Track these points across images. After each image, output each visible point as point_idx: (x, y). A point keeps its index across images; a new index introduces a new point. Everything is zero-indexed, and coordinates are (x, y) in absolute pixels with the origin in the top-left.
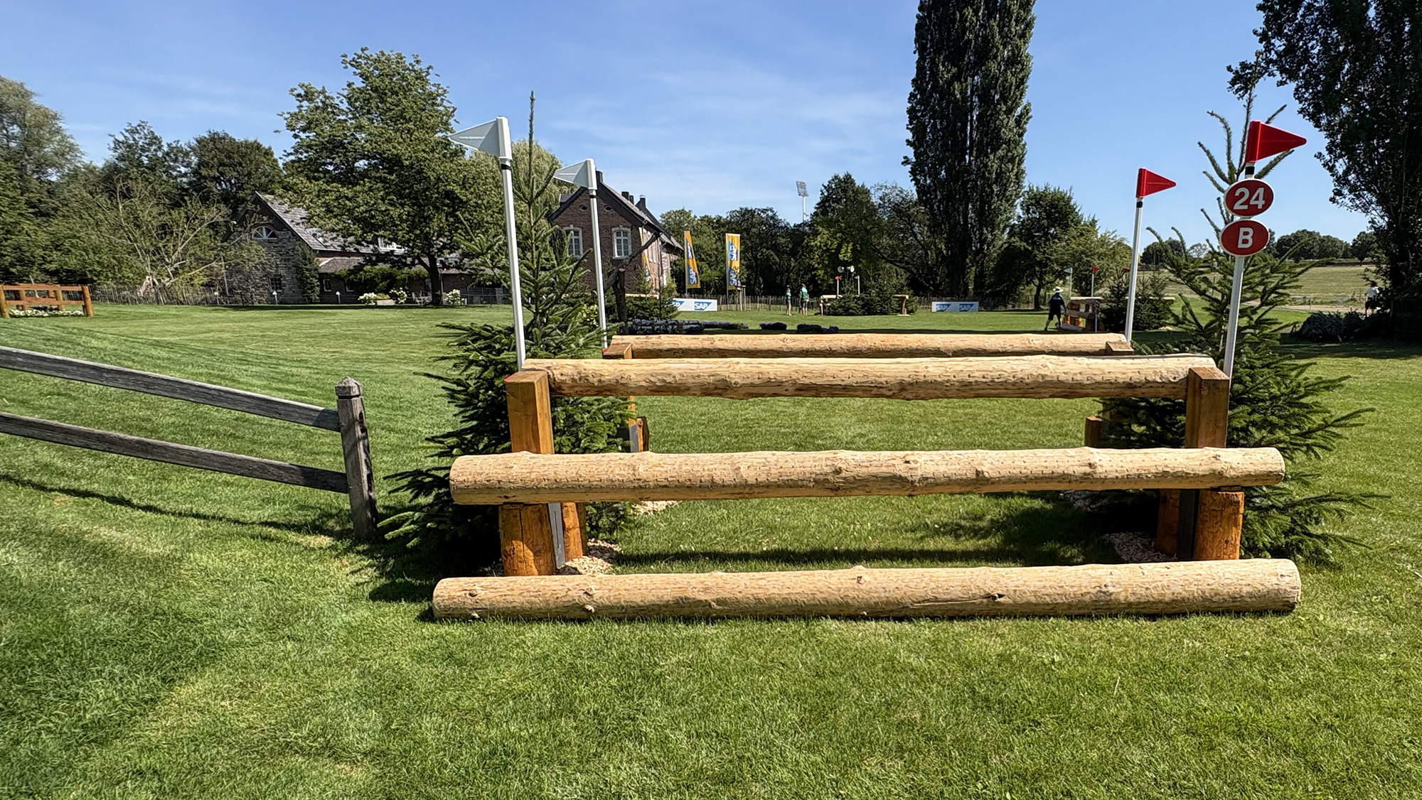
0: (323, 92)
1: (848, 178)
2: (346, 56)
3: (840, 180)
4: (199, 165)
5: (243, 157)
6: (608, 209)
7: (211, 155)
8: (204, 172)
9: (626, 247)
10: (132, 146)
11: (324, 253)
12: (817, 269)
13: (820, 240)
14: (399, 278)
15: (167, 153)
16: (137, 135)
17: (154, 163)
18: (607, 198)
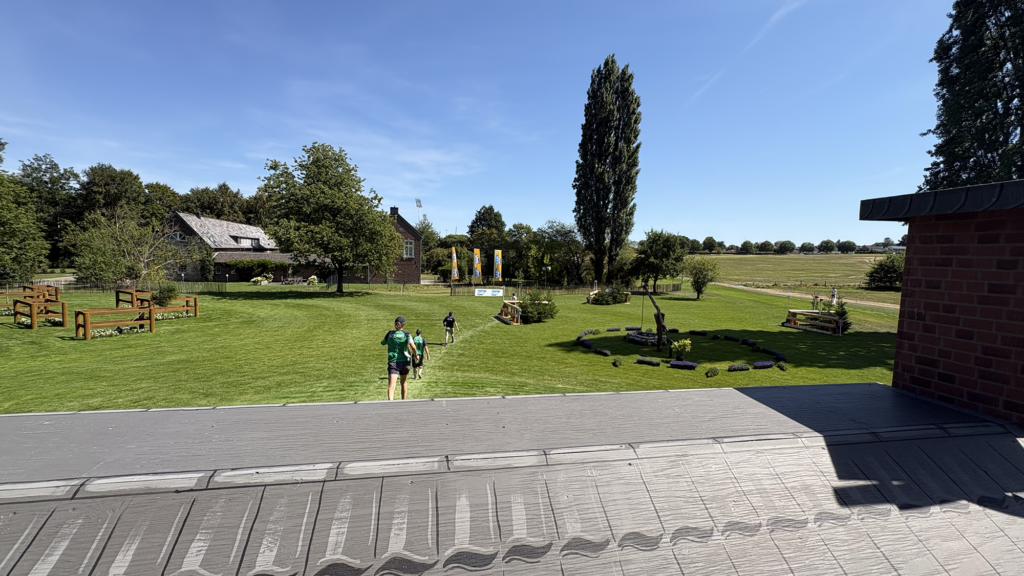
0: (285, 164)
1: (491, 208)
2: (306, 147)
3: (486, 208)
4: (88, 183)
5: (122, 180)
6: (401, 229)
7: (101, 178)
8: (95, 189)
9: (411, 251)
10: (36, 169)
11: (216, 250)
12: (531, 268)
13: (533, 252)
14: (269, 266)
15: (62, 175)
16: (41, 162)
17: (53, 181)
18: (402, 223)
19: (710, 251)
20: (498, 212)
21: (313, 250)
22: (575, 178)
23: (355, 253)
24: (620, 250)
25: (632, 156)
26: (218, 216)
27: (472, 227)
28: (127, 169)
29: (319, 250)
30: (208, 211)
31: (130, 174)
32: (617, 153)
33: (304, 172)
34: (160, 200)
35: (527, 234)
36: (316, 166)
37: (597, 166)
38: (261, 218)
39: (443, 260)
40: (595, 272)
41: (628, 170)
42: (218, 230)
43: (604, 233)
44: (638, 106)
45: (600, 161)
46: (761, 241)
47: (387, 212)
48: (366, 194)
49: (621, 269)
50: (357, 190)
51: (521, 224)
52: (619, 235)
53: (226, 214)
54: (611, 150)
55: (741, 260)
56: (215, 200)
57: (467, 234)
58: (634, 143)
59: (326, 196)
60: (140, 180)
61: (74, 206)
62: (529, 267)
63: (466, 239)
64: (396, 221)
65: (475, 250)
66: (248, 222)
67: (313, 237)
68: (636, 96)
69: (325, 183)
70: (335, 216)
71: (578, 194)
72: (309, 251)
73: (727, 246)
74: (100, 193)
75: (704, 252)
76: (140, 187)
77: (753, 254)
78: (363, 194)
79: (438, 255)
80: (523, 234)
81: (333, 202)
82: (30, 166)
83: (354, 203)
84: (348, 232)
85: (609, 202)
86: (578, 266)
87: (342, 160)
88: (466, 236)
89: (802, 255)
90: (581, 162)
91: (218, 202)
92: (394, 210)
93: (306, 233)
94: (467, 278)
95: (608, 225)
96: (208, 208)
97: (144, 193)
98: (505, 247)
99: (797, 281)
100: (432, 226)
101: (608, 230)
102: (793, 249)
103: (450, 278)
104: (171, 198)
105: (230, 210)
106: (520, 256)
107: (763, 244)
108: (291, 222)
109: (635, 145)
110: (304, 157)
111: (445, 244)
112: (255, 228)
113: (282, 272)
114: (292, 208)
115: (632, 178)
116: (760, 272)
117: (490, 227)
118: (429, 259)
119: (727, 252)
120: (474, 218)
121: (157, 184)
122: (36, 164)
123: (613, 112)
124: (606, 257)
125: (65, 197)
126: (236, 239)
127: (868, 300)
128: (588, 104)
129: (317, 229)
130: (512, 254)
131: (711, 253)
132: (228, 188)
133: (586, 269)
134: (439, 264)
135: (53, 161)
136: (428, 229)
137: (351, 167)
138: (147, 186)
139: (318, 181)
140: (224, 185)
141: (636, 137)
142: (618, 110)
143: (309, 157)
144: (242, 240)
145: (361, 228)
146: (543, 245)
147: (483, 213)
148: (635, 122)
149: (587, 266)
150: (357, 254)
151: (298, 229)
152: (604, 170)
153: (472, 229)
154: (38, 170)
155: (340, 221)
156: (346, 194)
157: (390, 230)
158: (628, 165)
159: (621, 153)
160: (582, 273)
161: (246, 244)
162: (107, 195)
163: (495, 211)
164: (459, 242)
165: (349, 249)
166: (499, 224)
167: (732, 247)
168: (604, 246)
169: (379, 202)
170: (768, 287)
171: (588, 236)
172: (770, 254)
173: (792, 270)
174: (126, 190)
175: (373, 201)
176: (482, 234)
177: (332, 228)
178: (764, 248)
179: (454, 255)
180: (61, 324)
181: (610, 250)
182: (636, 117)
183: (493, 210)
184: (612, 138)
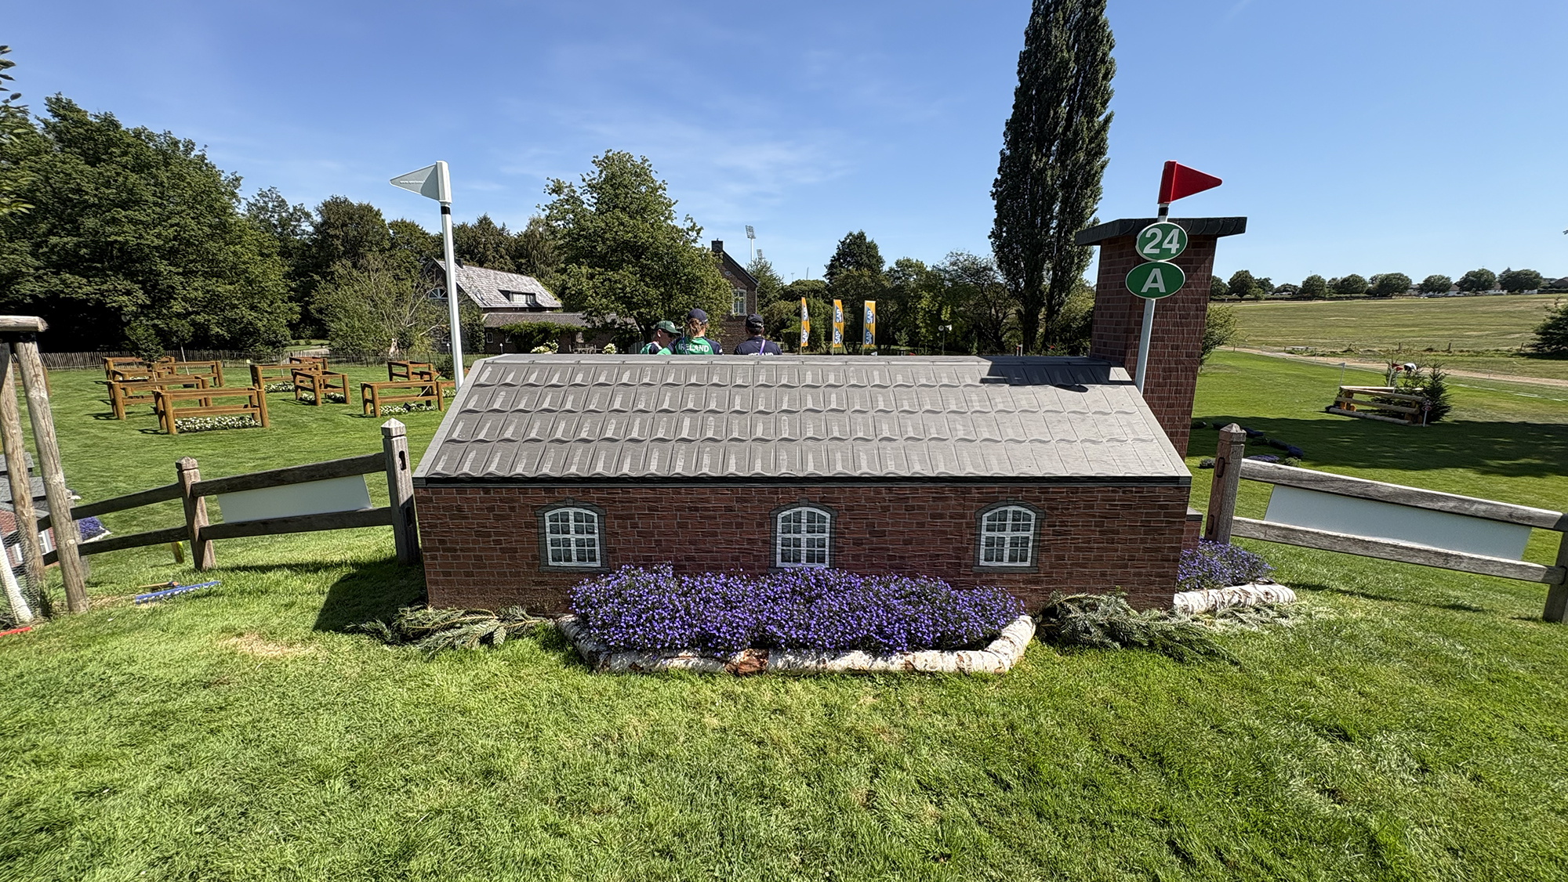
0: (571, 186)
1: (861, 236)
2: (597, 157)
3: (853, 236)
4: (322, 225)
5: (361, 218)
6: (727, 273)
7: (337, 217)
8: (331, 232)
9: (742, 306)
10: (263, 208)
11: (486, 310)
12: (921, 328)
13: (924, 303)
14: (553, 332)
15: (292, 215)
16: (267, 199)
17: (284, 223)
18: (729, 264)
19: (1241, 296)
20: (872, 242)
21: (612, 306)
22: (996, 180)
23: (667, 309)
24: (1066, 296)
25: (1096, 138)
26: (481, 264)
27: (831, 267)
28: (365, 203)
29: (621, 307)
30: (468, 257)
31: (369, 209)
32: (1070, 135)
33: (595, 195)
34: (408, 243)
35: (917, 275)
36: (611, 186)
37: (1034, 158)
38: (534, 263)
39: (788, 320)
40: (1023, 333)
41: (1089, 163)
42: (485, 281)
43: (1042, 269)
44: (1111, 47)
45: (1039, 150)
46: (1341, 274)
47: (708, 249)
48: (680, 223)
49: (1066, 328)
50: (667, 218)
51: (908, 260)
52: (1066, 271)
53: (490, 261)
54: (1060, 130)
55: (1297, 309)
56: (475, 240)
57: (824, 279)
58: (1100, 115)
59: (626, 228)
60: (383, 217)
61: (310, 257)
62: (917, 327)
63: (823, 286)
64: (721, 262)
65: (835, 301)
66: (519, 270)
67: (612, 289)
68: (1108, 30)
69: (623, 209)
70: (638, 258)
71: (998, 208)
72: (607, 307)
73: (1276, 287)
74: (337, 237)
75: (1230, 297)
76: (382, 227)
77: (1324, 299)
78: (675, 223)
79: (780, 312)
80: (911, 276)
81: (635, 237)
82: (255, 205)
83: (665, 238)
84: (659, 279)
85: (1052, 218)
86: (996, 324)
87: (646, 174)
88: (822, 282)
89: (1424, 299)
90: (1008, 152)
91: (479, 243)
92: (717, 245)
93: (602, 283)
94: (823, 346)
95: (1047, 257)
96: (468, 252)
97: (389, 234)
98: (882, 296)
99: (1395, 344)
100: (772, 268)
101: (1048, 265)
102: (1407, 288)
103: (799, 345)
104: (420, 241)
105: (494, 254)
106: (905, 309)
107: (1345, 280)
108: (582, 267)
109: (1102, 118)
110: (593, 173)
111: (791, 294)
112: (528, 278)
113: (570, 340)
114: (583, 248)
115: (1094, 175)
116: (1328, 330)
117: (859, 265)
118: (767, 317)
119: (1275, 296)
120: (834, 252)
121: (403, 222)
122: (261, 201)
123: (1068, 64)
124: (1043, 309)
125: (298, 245)
126: (507, 294)
127: (1523, 373)
128: (1025, 53)
129: (617, 277)
130: (892, 307)
131: (1241, 300)
132: (491, 223)
133: (1010, 329)
134: (783, 324)
135: (280, 197)
136: (765, 272)
137: (658, 184)
138: (392, 225)
139: (614, 207)
140: (485, 218)
141: (1104, 104)
142: (1076, 61)
143: (601, 172)
144: (515, 296)
145: (675, 274)
146: (940, 292)
147: (849, 244)
148: (1105, 77)
149: (1012, 324)
150: (670, 311)
151: (591, 277)
152: (1046, 163)
153: (832, 269)
154: (264, 209)
155: (646, 265)
156: (652, 225)
157: (713, 275)
158: (1088, 153)
159: (1076, 133)
160: (1002, 335)
161: (520, 301)
162: (345, 240)
163: (867, 241)
164: (813, 291)
165: (660, 304)
166: (874, 261)
167: (1285, 288)
168: (1040, 291)
169: (698, 234)
170: (1334, 354)
171: (1014, 276)
172: (1358, 298)
173: (1394, 325)
174: (368, 232)
175: (690, 233)
176: (847, 277)
177: (635, 275)
178: (1348, 288)
179: (805, 310)
180: (343, 401)
181: (1051, 296)
182: (1107, 68)
183: (865, 239)
184: (1064, 109)
